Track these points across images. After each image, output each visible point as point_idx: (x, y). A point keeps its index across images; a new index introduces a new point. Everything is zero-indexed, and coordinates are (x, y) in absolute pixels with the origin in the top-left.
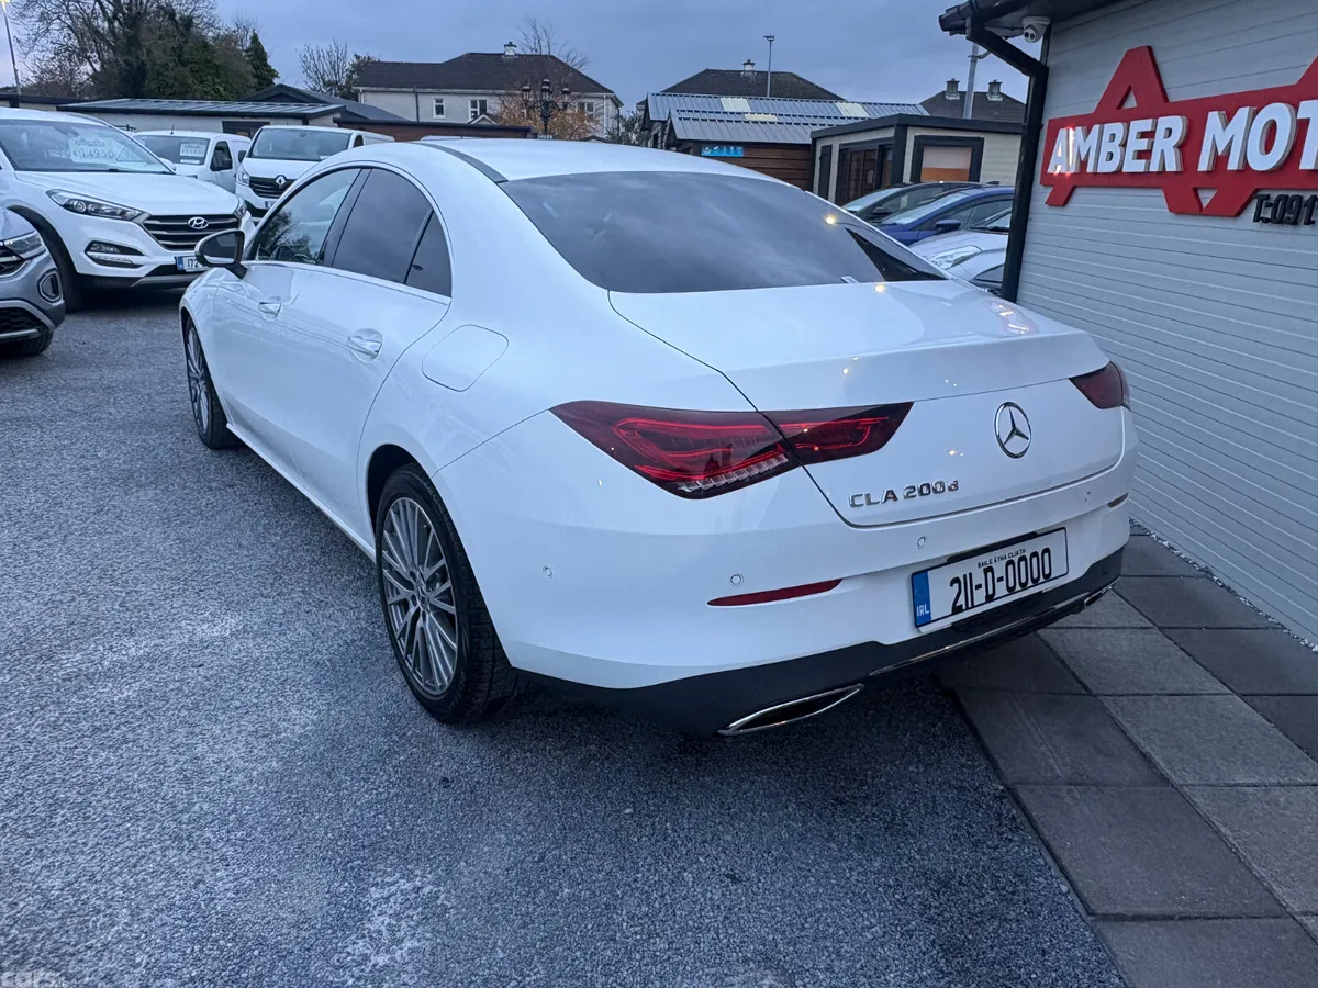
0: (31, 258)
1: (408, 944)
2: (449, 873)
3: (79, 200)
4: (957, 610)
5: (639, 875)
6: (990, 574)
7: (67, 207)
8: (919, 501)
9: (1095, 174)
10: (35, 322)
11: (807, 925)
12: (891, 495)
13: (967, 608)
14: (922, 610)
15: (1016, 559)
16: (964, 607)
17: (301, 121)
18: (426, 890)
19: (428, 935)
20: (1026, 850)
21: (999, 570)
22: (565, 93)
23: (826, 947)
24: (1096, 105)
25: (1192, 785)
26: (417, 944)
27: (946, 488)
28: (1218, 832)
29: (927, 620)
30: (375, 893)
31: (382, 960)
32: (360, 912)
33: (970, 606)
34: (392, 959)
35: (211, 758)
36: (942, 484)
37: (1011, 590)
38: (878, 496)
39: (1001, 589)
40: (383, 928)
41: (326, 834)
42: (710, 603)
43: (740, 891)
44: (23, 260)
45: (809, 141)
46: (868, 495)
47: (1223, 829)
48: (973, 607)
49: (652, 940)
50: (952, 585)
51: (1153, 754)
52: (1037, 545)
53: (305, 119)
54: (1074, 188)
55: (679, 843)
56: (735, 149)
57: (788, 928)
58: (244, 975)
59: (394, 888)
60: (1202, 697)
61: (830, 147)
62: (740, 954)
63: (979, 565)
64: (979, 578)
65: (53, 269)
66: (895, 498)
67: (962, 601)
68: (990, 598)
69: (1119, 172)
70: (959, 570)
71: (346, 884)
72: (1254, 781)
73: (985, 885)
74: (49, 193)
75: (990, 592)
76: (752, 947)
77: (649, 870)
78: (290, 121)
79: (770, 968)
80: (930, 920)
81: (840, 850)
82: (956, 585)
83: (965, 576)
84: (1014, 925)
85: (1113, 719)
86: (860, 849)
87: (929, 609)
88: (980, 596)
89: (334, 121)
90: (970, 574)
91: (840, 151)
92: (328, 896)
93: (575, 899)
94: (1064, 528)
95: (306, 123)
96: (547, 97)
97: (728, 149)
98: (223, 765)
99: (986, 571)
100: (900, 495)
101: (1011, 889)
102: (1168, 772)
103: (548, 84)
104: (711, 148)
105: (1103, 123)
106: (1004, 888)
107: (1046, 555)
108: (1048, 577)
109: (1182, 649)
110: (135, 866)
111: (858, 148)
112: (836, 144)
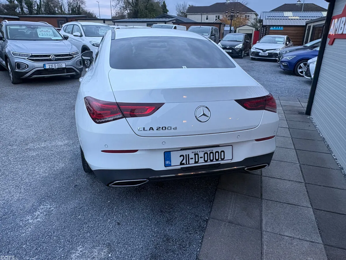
0: (76, 57)
1: (38, 220)
2: (59, 206)
3: (96, 43)
4: (181, 164)
5: (98, 217)
6: (197, 156)
7: (93, 45)
8: (161, 131)
9: (337, 34)
10: (75, 71)
11: (125, 240)
12: (151, 129)
13: (186, 164)
14: (167, 162)
15: (209, 153)
16: (185, 164)
17: (164, 23)
18: (52, 209)
19: (44, 219)
20: (198, 237)
21: (201, 154)
22: (237, 13)
23: (125, 247)
24: (342, 12)
25: (268, 232)
26: (40, 220)
27: (172, 129)
28: (262, 247)
29: (170, 165)
30: (42, 207)
31: (30, 221)
32: (36, 210)
33: (188, 163)
34: (33, 222)
35: (37, 171)
36: (171, 127)
37: (206, 161)
38: (147, 128)
39: (201, 160)
40: (37, 215)
41: (43, 191)
42: (102, 151)
43: (117, 227)
44: (74, 57)
45: (305, 24)
46: (144, 128)
47: (265, 247)
48: (189, 164)
49: (87, 233)
50: (180, 156)
51: (264, 219)
52: (219, 149)
53: (165, 22)
54: (335, 39)
55: (114, 212)
56: (281, 28)
57: (120, 239)
58: (3, 217)
59: (46, 207)
60: (299, 207)
61: (311, 26)
62: (104, 242)
63: (192, 152)
64: (192, 156)
65: (81, 59)
66: (153, 129)
67: (184, 162)
68: (196, 162)
69: (342, 34)
70: (184, 153)
71: (37, 203)
72: (290, 235)
73: (177, 243)
74: (90, 42)
75: (197, 160)
76: (108, 241)
77: (101, 217)
78: (160, 23)
79: (108, 247)
80: (156, 248)
81: (150, 224)
82: (182, 157)
83: (186, 155)
84: (176, 255)
85: (262, 206)
86: (155, 225)
87: (170, 162)
88: (192, 161)
89: (172, 23)
90: (188, 155)
91: (313, 27)
92: (32, 205)
93: (80, 219)
94: (232, 146)
95: (165, 23)
96: (232, 14)
97: (279, 28)
98: (38, 173)
99: (195, 155)
100: (155, 129)
101: (184, 246)
102: (264, 226)
103: (233, 10)
104: (273, 27)
105: (341, 17)
106: (182, 245)
107: (222, 153)
108: (222, 159)
109: (307, 191)
110: (4, 190)
111: (317, 26)
112: (312, 25)
